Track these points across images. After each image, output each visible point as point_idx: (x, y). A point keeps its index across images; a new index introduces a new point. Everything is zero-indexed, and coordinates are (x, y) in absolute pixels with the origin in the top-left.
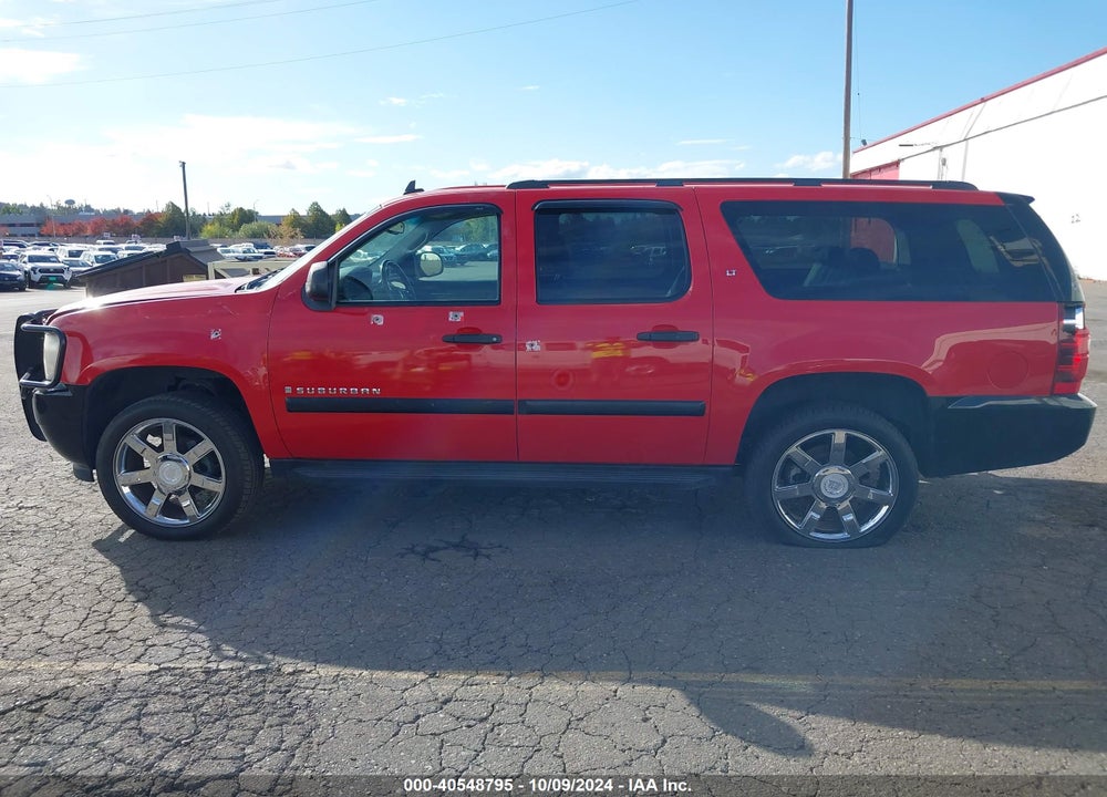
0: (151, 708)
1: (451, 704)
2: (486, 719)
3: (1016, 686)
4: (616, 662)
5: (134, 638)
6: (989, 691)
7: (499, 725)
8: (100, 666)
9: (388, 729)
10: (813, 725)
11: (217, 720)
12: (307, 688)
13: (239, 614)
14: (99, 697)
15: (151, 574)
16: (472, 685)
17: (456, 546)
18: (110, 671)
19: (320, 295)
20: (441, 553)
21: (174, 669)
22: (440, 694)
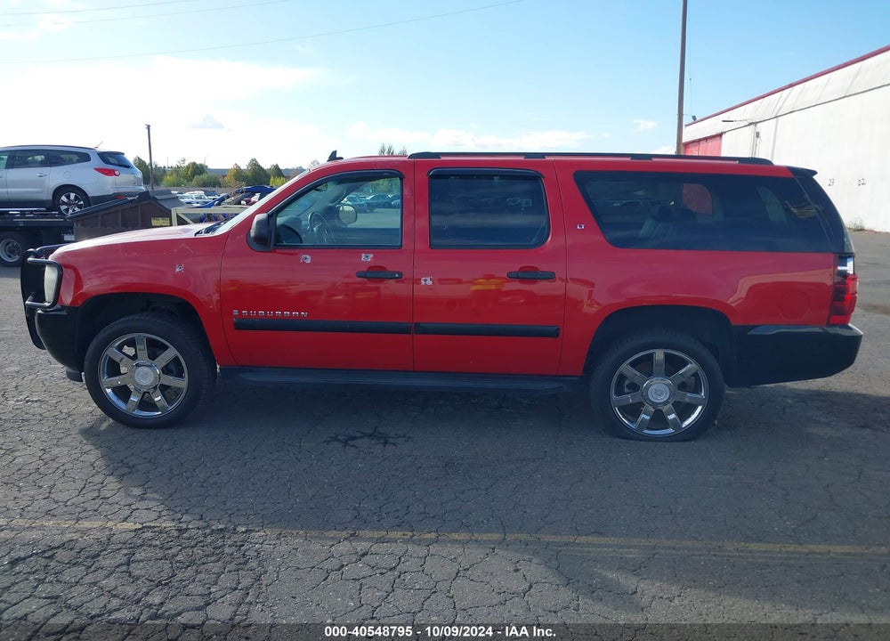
0: (138, 556)
1: (368, 557)
2: (394, 568)
3: (800, 549)
4: (494, 526)
5: (122, 503)
6: (778, 553)
7: (405, 572)
8: (97, 524)
9: (320, 575)
10: (645, 576)
11: (189, 566)
12: (256, 543)
13: (202, 486)
14: (97, 548)
15: (133, 454)
16: (383, 543)
17: (370, 436)
18: (105, 528)
19: (261, 239)
20: (358, 441)
21: (154, 527)
22: (359, 549)
